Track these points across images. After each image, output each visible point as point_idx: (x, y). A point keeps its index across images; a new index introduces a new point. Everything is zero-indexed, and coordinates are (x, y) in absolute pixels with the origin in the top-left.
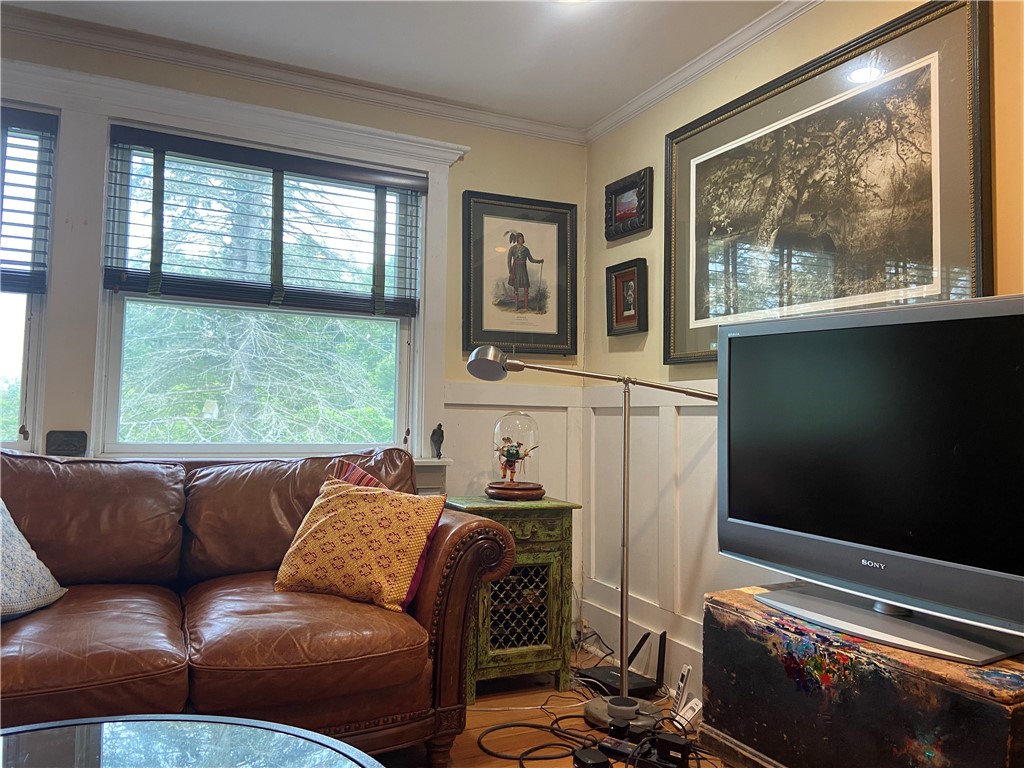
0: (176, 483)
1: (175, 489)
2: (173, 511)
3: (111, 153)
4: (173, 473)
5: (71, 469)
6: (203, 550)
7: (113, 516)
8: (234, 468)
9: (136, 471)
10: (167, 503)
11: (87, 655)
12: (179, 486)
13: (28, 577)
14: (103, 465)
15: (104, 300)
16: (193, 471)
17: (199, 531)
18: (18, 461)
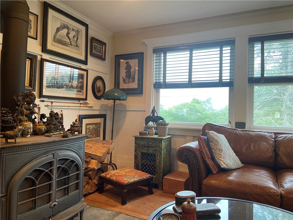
0: (272, 139)
1: (272, 141)
2: (272, 147)
3: (249, 46)
4: (270, 136)
5: (242, 132)
6: (282, 160)
7: (254, 146)
8: (290, 135)
9: (260, 134)
10: (269, 144)
11: (251, 184)
12: (273, 140)
13: (234, 160)
14: (251, 132)
15: (248, 86)
16: (277, 135)
17: (280, 154)
18: (229, 130)
